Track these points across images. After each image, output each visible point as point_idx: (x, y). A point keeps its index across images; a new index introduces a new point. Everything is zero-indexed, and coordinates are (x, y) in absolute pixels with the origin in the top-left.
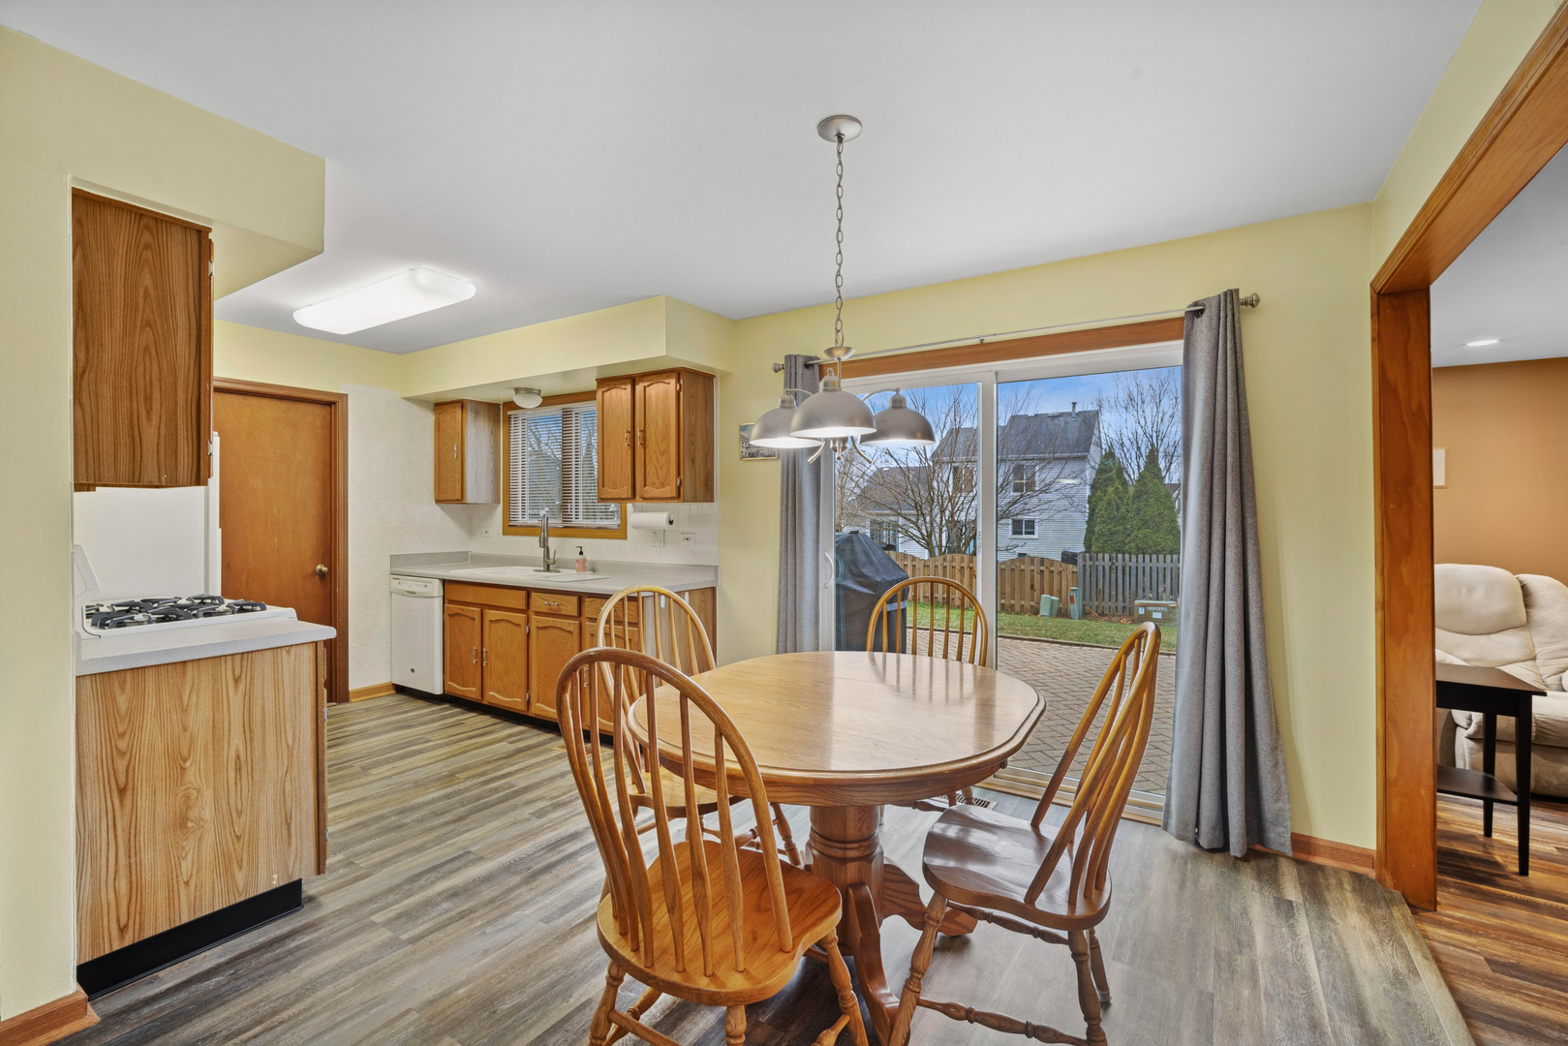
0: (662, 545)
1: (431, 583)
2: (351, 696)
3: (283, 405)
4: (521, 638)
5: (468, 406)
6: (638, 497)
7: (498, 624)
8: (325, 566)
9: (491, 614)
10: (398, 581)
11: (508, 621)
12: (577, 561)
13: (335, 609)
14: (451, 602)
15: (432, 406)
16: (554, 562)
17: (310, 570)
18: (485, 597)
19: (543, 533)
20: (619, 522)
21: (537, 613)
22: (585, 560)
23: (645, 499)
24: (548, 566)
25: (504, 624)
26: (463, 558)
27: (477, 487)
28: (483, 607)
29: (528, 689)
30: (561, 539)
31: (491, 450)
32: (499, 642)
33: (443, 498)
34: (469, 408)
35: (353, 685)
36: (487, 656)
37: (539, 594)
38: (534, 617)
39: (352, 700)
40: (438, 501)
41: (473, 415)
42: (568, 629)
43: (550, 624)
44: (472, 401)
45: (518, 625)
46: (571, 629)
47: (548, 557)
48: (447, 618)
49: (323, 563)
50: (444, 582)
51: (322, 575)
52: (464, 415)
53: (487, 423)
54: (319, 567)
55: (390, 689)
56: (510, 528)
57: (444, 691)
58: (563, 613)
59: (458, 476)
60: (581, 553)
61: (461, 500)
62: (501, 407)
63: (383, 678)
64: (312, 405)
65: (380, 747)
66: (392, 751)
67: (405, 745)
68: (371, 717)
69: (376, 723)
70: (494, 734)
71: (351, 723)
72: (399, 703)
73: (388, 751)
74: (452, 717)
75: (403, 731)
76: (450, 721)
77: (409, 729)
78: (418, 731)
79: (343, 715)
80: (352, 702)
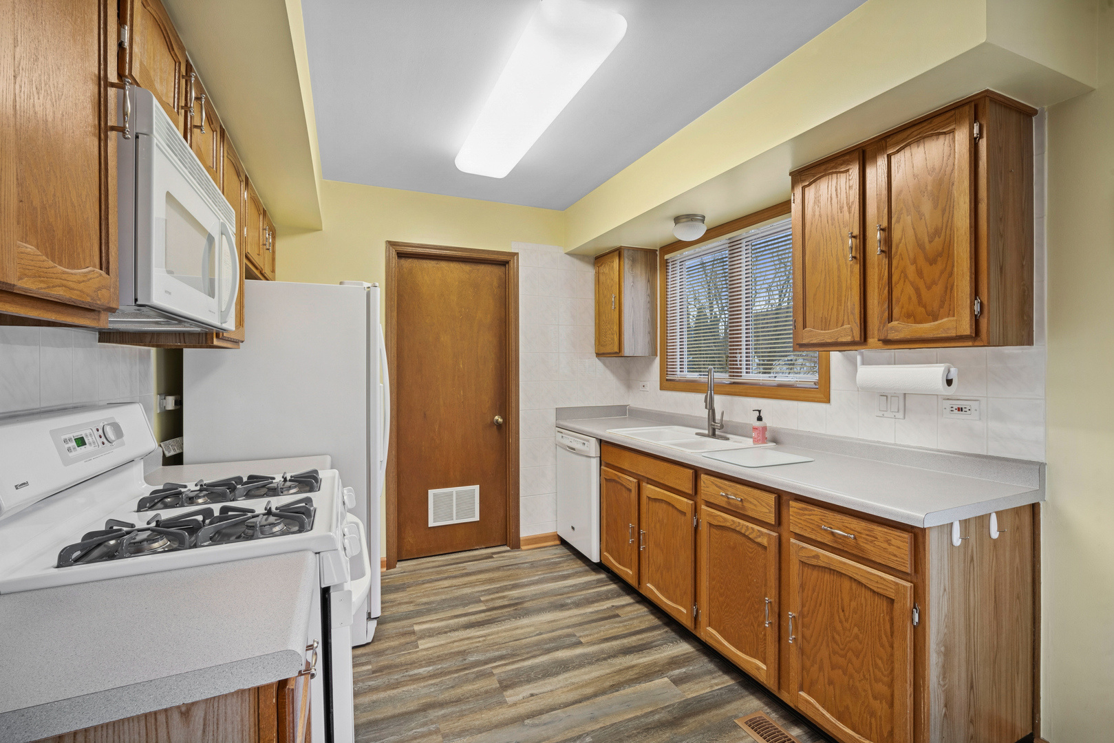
0: (900, 415)
1: (588, 441)
2: (522, 543)
3: (467, 268)
4: (687, 532)
5: (625, 254)
6: (870, 340)
7: (658, 504)
8: (502, 418)
9: (650, 490)
10: (561, 435)
11: (669, 504)
12: (755, 429)
13: (509, 459)
14: (608, 465)
15: (593, 260)
16: (722, 427)
17: (489, 421)
18: (644, 468)
19: (709, 390)
20: (815, 377)
21: (709, 504)
22: (765, 429)
23: (887, 342)
24: (714, 430)
25: (664, 506)
26: (623, 413)
27: (635, 341)
28: (640, 480)
29: (695, 600)
30: (729, 398)
31: (648, 299)
32: (658, 525)
33: (602, 352)
34: (625, 255)
35: (524, 534)
36: (644, 539)
37: (713, 478)
38: (704, 507)
39: (523, 548)
40: (598, 355)
41: (630, 262)
42: (759, 540)
43: (728, 524)
44: (629, 249)
45: (684, 513)
46: (764, 541)
47: (714, 420)
48: (604, 482)
49: (500, 414)
50: (602, 442)
51: (499, 426)
52: (622, 263)
53: (644, 272)
54: (497, 417)
55: (554, 540)
56: (668, 383)
57: (601, 560)
58: (750, 513)
59: (616, 328)
60: (760, 419)
61: (618, 354)
62: (658, 253)
63: (548, 528)
64: (490, 266)
65: (528, 640)
66: (537, 653)
67: (552, 645)
68: (532, 579)
69: (534, 590)
70: (652, 651)
71: (513, 584)
72: (561, 559)
73: (534, 653)
74: (608, 599)
75: (555, 613)
76: (605, 607)
77: (562, 610)
78: (570, 617)
79: (510, 569)
80: (522, 550)
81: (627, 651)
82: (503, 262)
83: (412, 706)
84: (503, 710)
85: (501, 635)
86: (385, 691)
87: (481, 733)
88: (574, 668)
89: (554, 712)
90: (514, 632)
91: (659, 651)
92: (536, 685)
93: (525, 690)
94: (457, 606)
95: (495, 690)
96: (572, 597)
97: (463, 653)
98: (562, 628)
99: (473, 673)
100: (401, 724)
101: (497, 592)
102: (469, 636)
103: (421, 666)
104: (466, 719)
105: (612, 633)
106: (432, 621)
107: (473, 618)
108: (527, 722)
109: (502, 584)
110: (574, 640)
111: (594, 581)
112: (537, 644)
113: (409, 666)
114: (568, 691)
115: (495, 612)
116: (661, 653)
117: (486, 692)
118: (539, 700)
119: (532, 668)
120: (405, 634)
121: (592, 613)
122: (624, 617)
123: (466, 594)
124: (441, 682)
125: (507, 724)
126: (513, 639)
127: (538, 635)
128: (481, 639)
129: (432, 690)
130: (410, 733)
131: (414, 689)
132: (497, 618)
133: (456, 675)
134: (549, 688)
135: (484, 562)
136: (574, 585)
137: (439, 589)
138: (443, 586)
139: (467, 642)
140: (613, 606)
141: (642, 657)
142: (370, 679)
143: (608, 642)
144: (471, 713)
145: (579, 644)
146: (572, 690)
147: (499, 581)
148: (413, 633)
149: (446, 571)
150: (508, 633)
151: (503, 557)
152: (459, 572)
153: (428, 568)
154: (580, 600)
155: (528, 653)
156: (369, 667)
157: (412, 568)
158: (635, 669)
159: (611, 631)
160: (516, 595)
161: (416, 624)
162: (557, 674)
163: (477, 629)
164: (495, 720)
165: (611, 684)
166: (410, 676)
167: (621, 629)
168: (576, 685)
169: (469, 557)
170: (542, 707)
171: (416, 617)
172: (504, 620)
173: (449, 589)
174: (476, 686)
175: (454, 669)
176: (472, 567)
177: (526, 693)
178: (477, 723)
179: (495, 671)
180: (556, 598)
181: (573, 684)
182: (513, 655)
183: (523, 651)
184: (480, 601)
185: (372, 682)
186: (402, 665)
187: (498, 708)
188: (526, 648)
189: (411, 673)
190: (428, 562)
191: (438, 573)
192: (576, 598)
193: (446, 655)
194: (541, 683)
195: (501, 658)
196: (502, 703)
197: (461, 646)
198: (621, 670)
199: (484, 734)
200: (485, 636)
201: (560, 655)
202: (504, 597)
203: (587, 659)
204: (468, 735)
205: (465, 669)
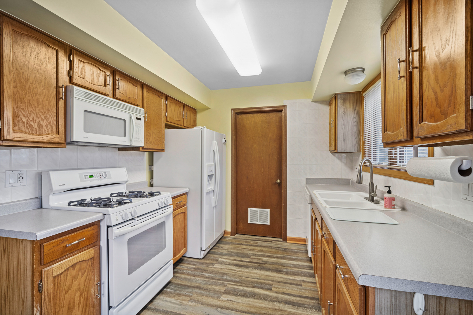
3: (265, 115)
5: (339, 97)
6: (414, 137)
8: (280, 181)
12: (385, 198)
13: (282, 200)
17: (275, 181)
23: (422, 139)
24: (372, 197)
26: (347, 182)
27: (345, 144)
31: (355, 120)
33: (331, 150)
35: (288, 235)
39: (288, 241)
41: (342, 101)
44: (341, 94)
47: (372, 190)
49: (279, 179)
51: (279, 184)
52: (337, 102)
53: (352, 105)
56: (364, 168)
59: (333, 137)
60: (389, 192)
61: (335, 151)
62: (362, 93)
64: (275, 113)
65: (251, 279)
66: (250, 286)
67: (258, 285)
68: (279, 256)
69: (275, 261)
70: (301, 309)
71: (269, 255)
72: (300, 251)
73: (248, 285)
74: (305, 276)
75: (273, 273)
76: (299, 279)
77: (278, 273)
78: (278, 277)
79: (274, 249)
80: (287, 243)
81: (287, 303)
82: (280, 110)
83: (192, 285)
84: (216, 301)
85: (244, 273)
86: (191, 276)
87: (201, 304)
88: (258, 299)
89: (232, 311)
90: (249, 274)
91: (304, 310)
92: (236, 297)
93: (230, 297)
94: (240, 256)
95: (221, 292)
96: (289, 269)
97: (224, 274)
98: (270, 280)
99: (220, 282)
100: (184, 289)
101: (259, 256)
102: (233, 269)
103: (208, 273)
104: (203, 297)
105: (290, 292)
106: (226, 259)
107: (240, 263)
108: (219, 309)
109: (264, 254)
110: (269, 287)
111: (306, 266)
112: (253, 282)
113: (204, 271)
114: (245, 306)
115: (251, 264)
116: (305, 312)
117: (218, 291)
118: (231, 304)
119: (241, 290)
120: (214, 260)
121: (290, 279)
122: (303, 287)
123: (248, 253)
124: (208, 281)
125: (212, 306)
126: (246, 276)
127: (257, 279)
128: (235, 272)
129: (203, 282)
130: (184, 293)
131: (199, 279)
132: (249, 266)
133: (215, 281)
134: (240, 301)
135: (266, 243)
136: (295, 264)
137: (241, 248)
138: (243, 248)
139: (230, 271)
140: (303, 280)
141: (292, 309)
142: (191, 270)
143: (284, 295)
144: (206, 296)
145: (270, 290)
146: (247, 306)
147: (265, 252)
148: (217, 260)
149: (250, 242)
150: (247, 273)
151: (276, 243)
152: (253, 244)
153: (244, 239)
154: (291, 272)
155: (246, 284)
156: (194, 267)
157: (239, 238)
158: (283, 312)
159: (290, 291)
160: (265, 260)
161: (221, 258)
162: (248, 297)
163: (238, 267)
164: (210, 303)
165: (265, 313)
166: (202, 275)
167: (296, 292)
168: (251, 306)
169: (263, 239)
170: (230, 307)
171: (223, 255)
172: (250, 268)
173: (244, 249)
174: (217, 288)
175: (216, 278)
176: (260, 243)
177: (229, 299)
178: (204, 300)
179: (228, 286)
180: (280, 267)
181: (250, 304)
182: (240, 283)
183: (245, 283)
184: (250, 258)
185: (190, 272)
186: (203, 270)
187: (215, 299)
188: (248, 282)
189: (203, 274)
190: (247, 237)
191: (246, 242)
192: (289, 270)
193: (219, 272)
194: (239, 298)
195: (235, 282)
196: (218, 298)
197: (226, 271)
198: (276, 309)
199: (202, 305)
200: (237, 271)
201: (257, 291)
202: (260, 259)
203: (266, 298)
204: (197, 303)
205: (220, 280)
